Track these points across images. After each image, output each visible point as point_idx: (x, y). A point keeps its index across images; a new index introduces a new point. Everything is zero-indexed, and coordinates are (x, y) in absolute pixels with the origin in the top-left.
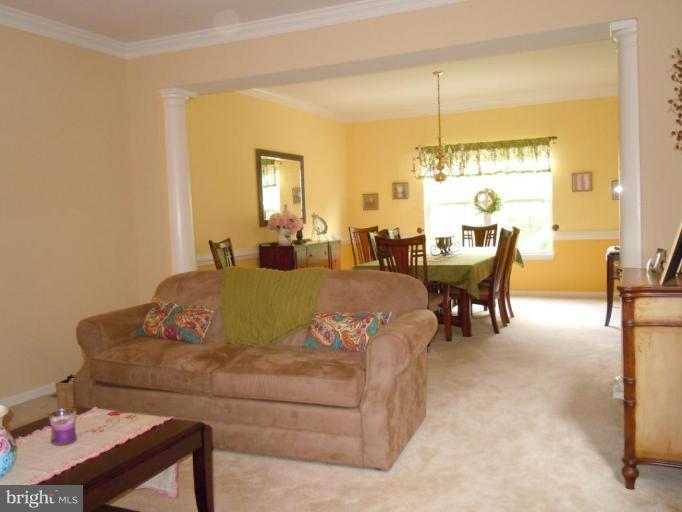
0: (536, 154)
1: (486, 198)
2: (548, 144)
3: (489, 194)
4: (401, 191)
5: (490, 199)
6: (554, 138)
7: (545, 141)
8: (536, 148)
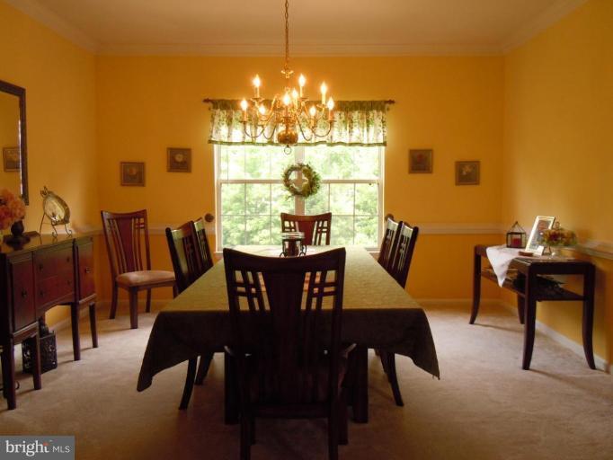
0: (368, 121)
1: (299, 175)
2: (382, 109)
3: (305, 171)
4: (180, 161)
5: (304, 177)
6: (391, 102)
7: (379, 106)
8: (367, 114)
